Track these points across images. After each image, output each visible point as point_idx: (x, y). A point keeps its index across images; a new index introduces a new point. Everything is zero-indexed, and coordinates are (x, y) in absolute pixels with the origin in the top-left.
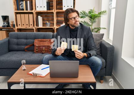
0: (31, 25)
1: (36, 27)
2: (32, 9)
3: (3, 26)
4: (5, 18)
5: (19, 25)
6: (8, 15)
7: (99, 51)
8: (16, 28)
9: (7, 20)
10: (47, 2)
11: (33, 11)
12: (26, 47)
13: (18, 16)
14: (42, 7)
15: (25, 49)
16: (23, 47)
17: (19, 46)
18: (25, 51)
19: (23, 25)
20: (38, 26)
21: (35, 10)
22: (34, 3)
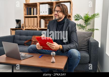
0: (35, 26)
1: (39, 28)
2: (37, 14)
3: (16, 28)
4: (18, 21)
5: (27, 26)
6: (20, 19)
7: (87, 47)
8: (24, 28)
9: (19, 23)
10: (49, 9)
11: (37, 16)
12: (26, 42)
13: (27, 19)
14: (44, 12)
15: (25, 43)
16: (24, 41)
17: (21, 41)
18: (24, 45)
19: (30, 26)
20: (41, 28)
21: (39, 14)
22: (39, 9)
